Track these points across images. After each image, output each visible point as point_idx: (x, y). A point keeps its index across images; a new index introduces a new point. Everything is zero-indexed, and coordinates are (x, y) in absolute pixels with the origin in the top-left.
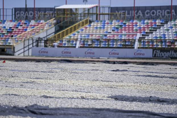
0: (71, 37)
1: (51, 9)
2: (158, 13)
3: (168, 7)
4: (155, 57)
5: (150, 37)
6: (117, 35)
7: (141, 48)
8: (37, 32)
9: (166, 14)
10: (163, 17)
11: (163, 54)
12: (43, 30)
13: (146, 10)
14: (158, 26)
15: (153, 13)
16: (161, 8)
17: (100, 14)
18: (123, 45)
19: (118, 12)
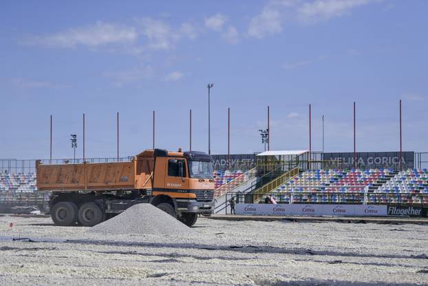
0: (279, 190)
1: (248, 156)
2: (383, 160)
3: (395, 154)
4: (390, 214)
5: (380, 190)
6: (338, 188)
7: (371, 203)
8: (237, 185)
9: (393, 162)
10: (390, 165)
11: (400, 211)
12: (242, 182)
13: (368, 157)
14: (386, 176)
15: (378, 161)
16: (387, 154)
17: (311, 162)
18: (347, 200)
19: (334, 159)
